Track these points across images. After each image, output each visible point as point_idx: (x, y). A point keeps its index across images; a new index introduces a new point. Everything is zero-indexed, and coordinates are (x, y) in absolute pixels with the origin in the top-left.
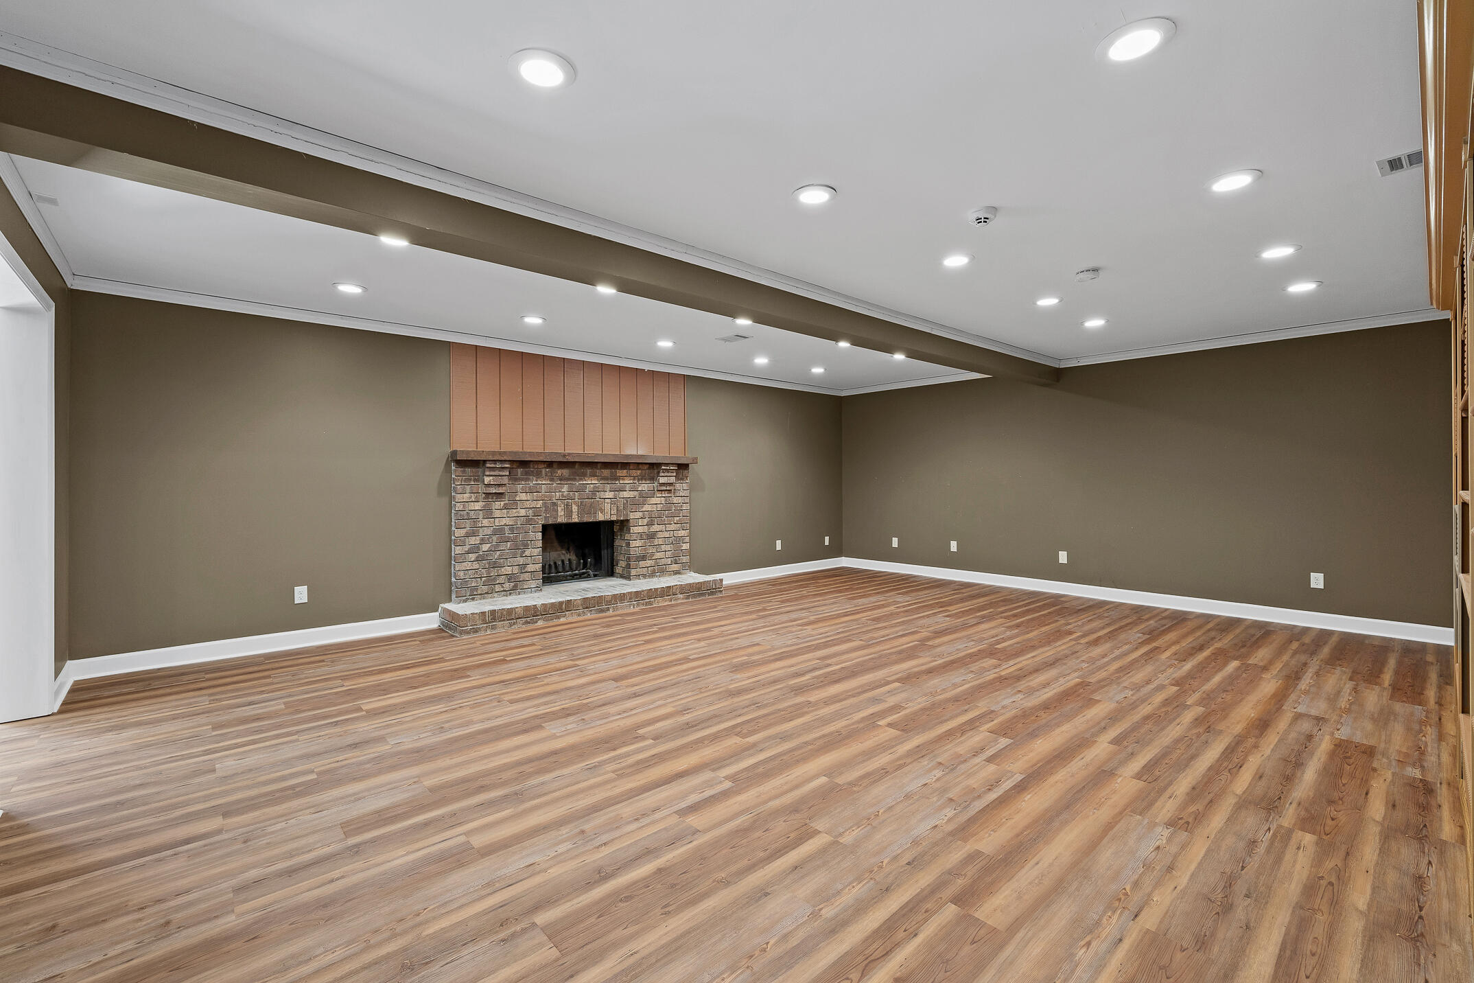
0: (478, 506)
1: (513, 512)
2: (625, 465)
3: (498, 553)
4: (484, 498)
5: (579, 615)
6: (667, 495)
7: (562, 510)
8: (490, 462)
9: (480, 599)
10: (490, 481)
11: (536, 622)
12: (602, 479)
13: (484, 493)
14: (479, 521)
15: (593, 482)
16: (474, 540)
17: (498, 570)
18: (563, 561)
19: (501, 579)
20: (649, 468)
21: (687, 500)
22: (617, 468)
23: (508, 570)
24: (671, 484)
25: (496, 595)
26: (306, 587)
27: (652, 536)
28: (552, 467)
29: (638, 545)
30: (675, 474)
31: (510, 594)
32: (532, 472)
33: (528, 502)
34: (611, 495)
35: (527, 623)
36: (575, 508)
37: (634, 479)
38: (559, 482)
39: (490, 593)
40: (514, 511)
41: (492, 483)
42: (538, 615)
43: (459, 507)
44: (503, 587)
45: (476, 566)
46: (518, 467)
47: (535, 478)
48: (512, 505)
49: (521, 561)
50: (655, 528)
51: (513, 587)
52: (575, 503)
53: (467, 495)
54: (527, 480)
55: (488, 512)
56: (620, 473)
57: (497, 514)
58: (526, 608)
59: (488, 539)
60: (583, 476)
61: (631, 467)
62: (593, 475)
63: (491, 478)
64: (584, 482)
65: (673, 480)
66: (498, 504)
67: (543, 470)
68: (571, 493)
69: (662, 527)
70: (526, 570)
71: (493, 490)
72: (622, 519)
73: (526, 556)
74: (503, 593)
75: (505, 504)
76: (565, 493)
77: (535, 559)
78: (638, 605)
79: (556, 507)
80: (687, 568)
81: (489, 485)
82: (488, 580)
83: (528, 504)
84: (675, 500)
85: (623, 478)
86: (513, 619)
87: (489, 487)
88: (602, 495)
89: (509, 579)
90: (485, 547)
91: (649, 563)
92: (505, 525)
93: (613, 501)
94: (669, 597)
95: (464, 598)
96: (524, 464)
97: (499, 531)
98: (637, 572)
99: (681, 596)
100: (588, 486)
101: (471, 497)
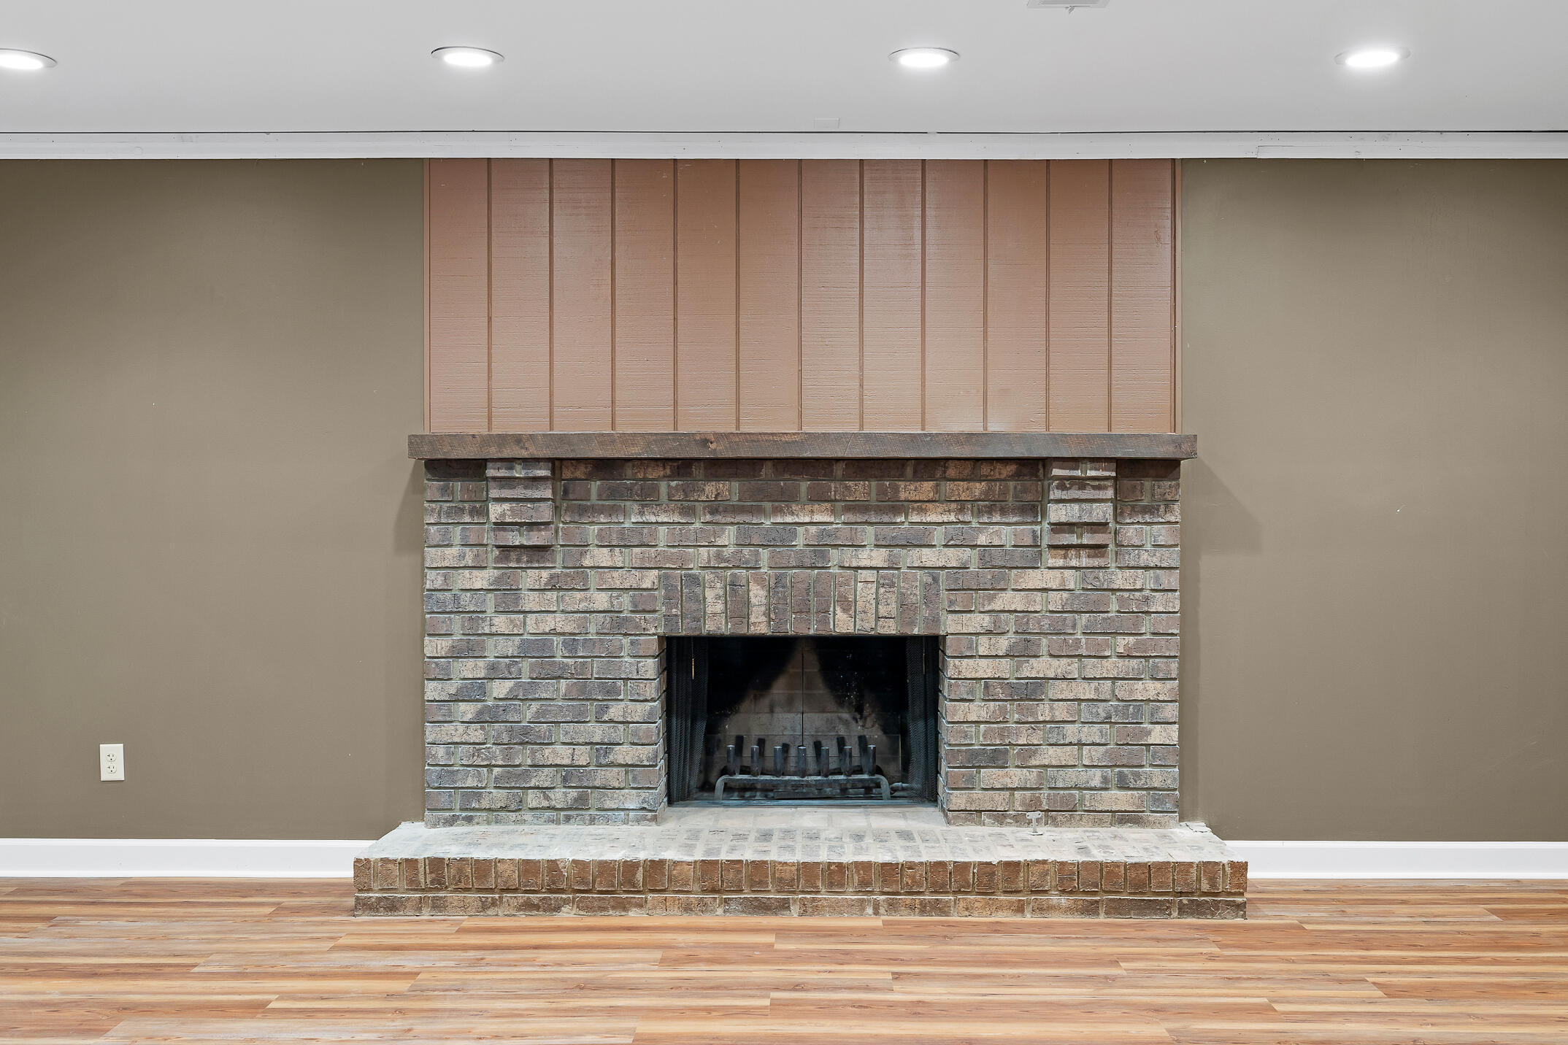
0: (481, 579)
1: (575, 600)
2: (928, 467)
3: (535, 706)
4: (497, 560)
5: (687, 908)
6: (1085, 562)
7: (718, 597)
8: (499, 464)
9: (489, 823)
10: (503, 515)
11: (558, 909)
12: (849, 509)
13: (498, 547)
14: (483, 620)
15: (817, 518)
16: (470, 669)
17: (533, 752)
18: (841, 742)
19: (543, 777)
20: (1016, 476)
21: (1172, 580)
22: (901, 476)
23: (561, 754)
24: (1100, 526)
25: (528, 816)
26: (122, 745)
27: (1031, 691)
28: (690, 474)
29: (974, 718)
30: (1110, 493)
31: (568, 819)
32: (630, 489)
33: (616, 574)
34: (878, 557)
35: (529, 907)
36: (757, 595)
37: (961, 511)
38: (708, 518)
39: (515, 808)
40: (578, 595)
41: (508, 520)
42: (562, 891)
43: (434, 580)
44: (547, 798)
45: (476, 734)
46: (589, 477)
47: (636, 507)
48: (575, 579)
49: (598, 732)
50: (1041, 666)
51: (576, 800)
52: (760, 581)
53: (454, 551)
54: (612, 511)
55: (507, 596)
56: (907, 490)
57: (531, 601)
58: (528, 867)
59: (508, 666)
60: (786, 499)
61: (951, 472)
62: (818, 498)
63: (506, 506)
64: (789, 519)
65: (1102, 512)
66: (532, 577)
67: (663, 486)
68: (746, 551)
69: (1060, 666)
70: (611, 758)
71: (515, 539)
72: (916, 631)
73: (611, 721)
74: (547, 814)
75: (552, 577)
76: (728, 552)
77: (636, 731)
78: (892, 906)
79: (698, 590)
80: (1169, 806)
81: (501, 525)
82: (509, 777)
83: (616, 579)
84: (1120, 579)
85: (921, 505)
86: (491, 890)
87: (505, 530)
88: (849, 557)
89: (565, 779)
90: (500, 689)
91: (1015, 776)
92: (554, 632)
93: (887, 575)
94: (1014, 898)
95: (447, 814)
96: (605, 467)
97: (537, 648)
98: (972, 802)
99: (1064, 900)
100: (800, 530)
101: (462, 556)
